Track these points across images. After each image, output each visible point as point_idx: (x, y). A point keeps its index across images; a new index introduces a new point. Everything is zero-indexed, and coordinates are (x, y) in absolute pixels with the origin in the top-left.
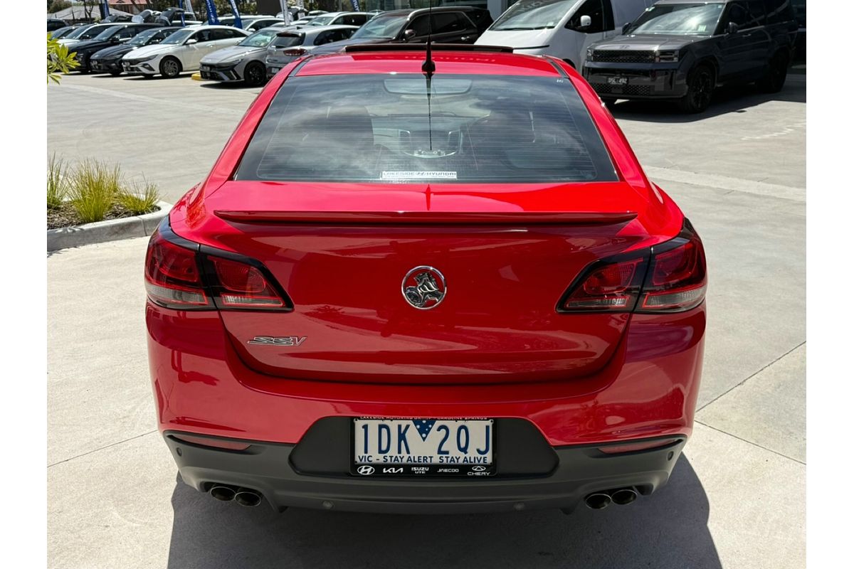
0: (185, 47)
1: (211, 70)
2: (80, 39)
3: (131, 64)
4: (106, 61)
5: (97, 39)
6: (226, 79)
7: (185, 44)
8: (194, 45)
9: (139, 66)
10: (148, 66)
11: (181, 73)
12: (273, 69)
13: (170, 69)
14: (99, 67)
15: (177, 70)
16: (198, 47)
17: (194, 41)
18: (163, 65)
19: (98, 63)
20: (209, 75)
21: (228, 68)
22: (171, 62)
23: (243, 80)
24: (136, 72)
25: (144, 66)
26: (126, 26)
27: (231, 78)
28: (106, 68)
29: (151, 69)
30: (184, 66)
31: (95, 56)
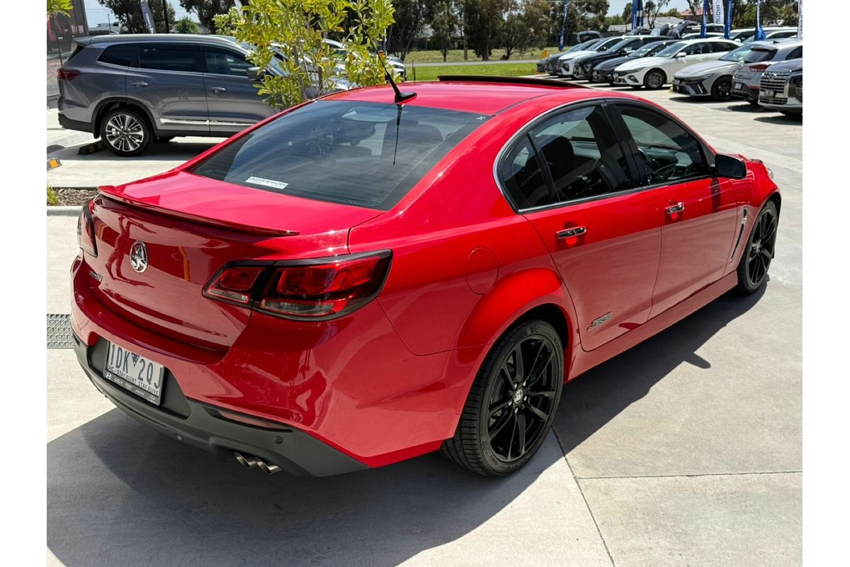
0: (674, 59)
1: (681, 83)
2: (597, 50)
3: (619, 75)
4: (604, 72)
5: (608, 51)
6: (693, 93)
7: (674, 57)
8: (683, 58)
9: (625, 77)
10: (633, 78)
11: (664, 86)
12: (737, 84)
13: (654, 81)
14: (598, 77)
15: (661, 83)
16: (686, 60)
17: (684, 54)
18: (648, 76)
19: (598, 73)
20: (678, 88)
21: (696, 82)
22: (656, 74)
23: (710, 94)
24: (622, 83)
25: (629, 78)
26: (641, 39)
27: (698, 92)
28: (603, 78)
29: (635, 80)
30: (668, 79)
31: (598, 67)
